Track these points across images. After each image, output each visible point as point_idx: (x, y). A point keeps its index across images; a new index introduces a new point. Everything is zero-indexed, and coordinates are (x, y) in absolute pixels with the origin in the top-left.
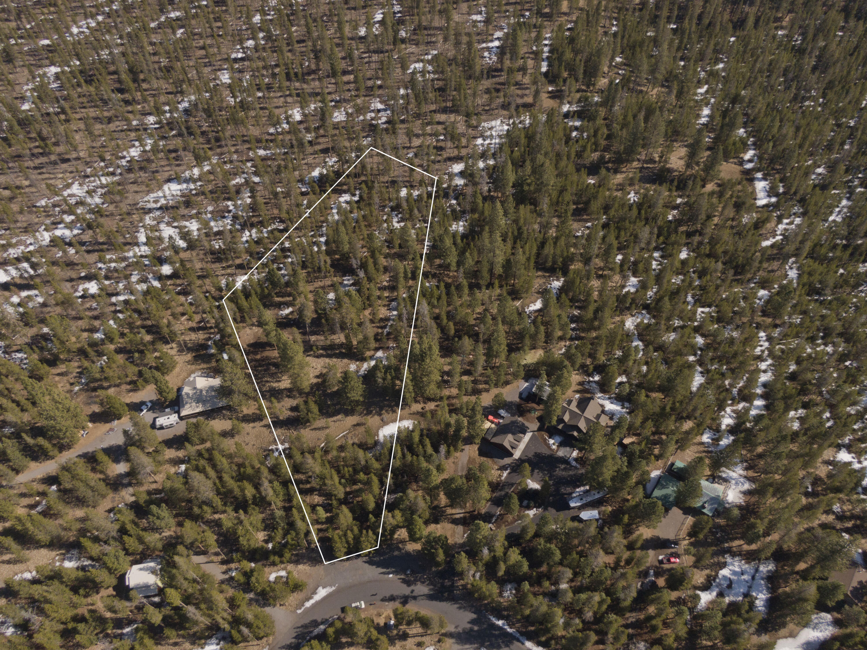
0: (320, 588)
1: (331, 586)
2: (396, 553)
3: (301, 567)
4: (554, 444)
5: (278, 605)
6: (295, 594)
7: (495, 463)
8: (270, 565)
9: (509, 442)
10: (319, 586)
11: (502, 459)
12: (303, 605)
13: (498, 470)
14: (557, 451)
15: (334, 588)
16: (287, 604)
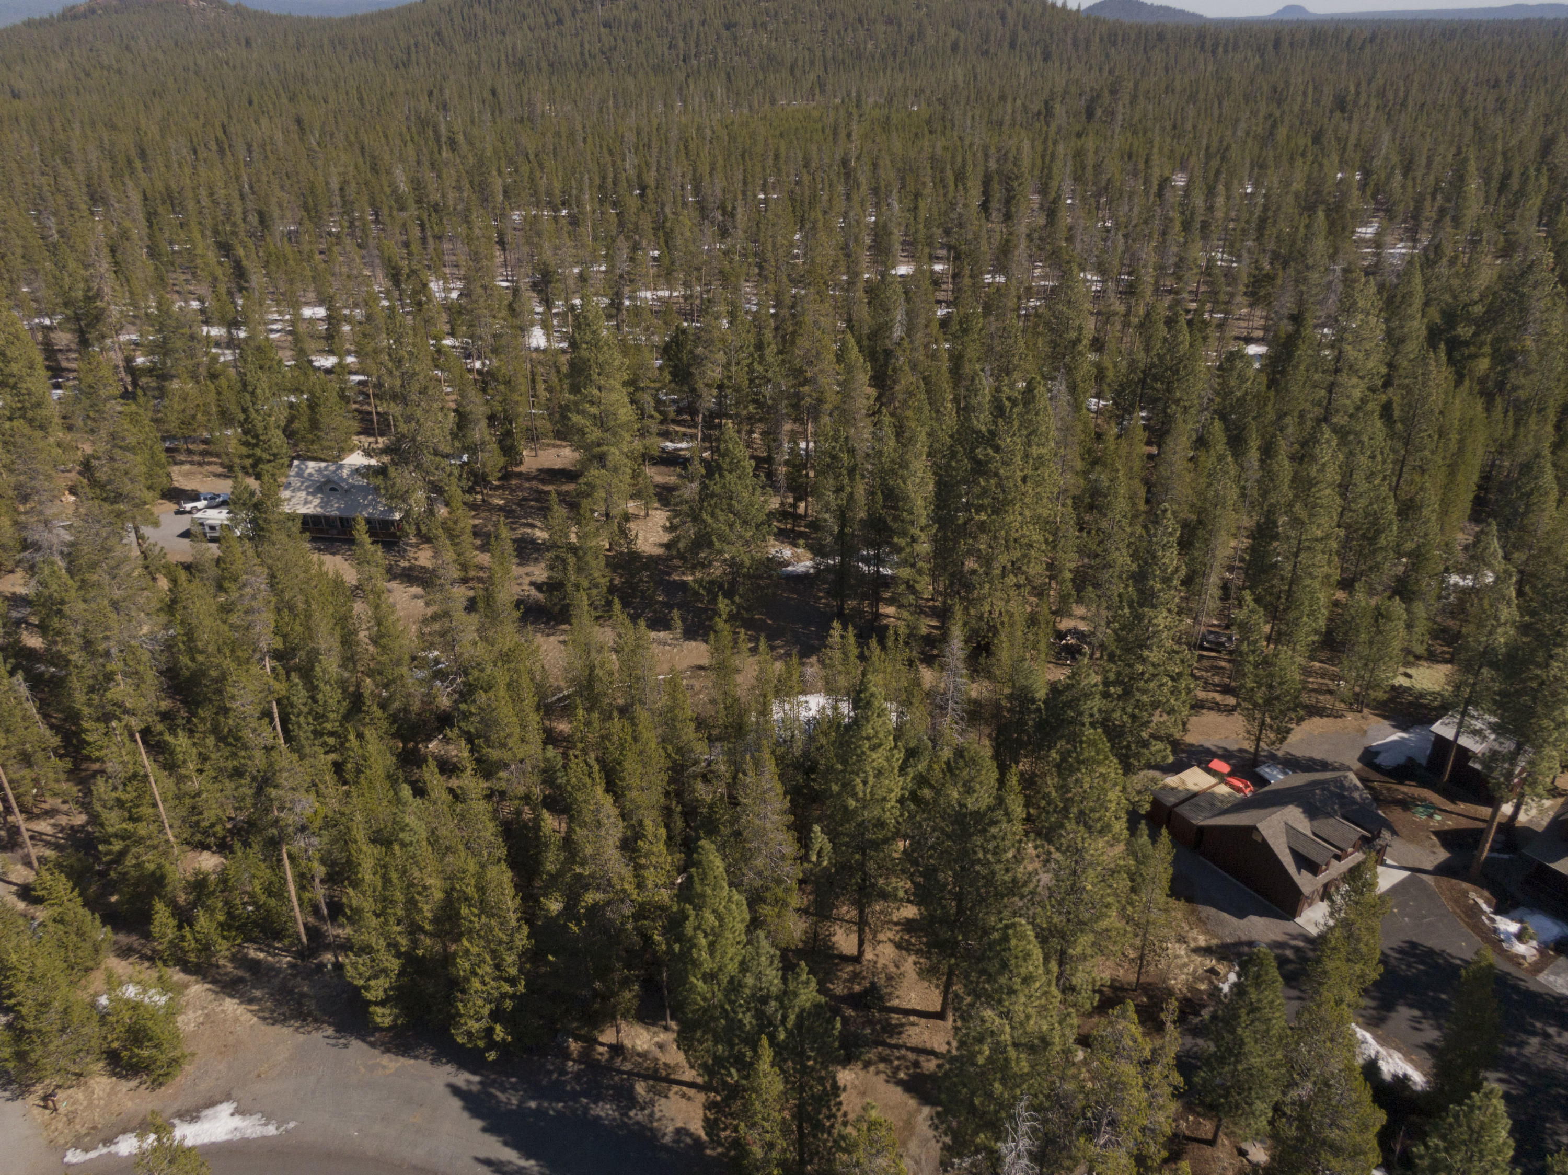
0: (226, 1109)
1: (268, 1118)
2: (605, 1110)
3: (231, 1006)
4: (1520, 937)
5: (33, 1099)
6: (125, 1086)
7: (1202, 923)
8: (143, 957)
9: (1291, 830)
10: (227, 1098)
11: (1241, 914)
12: (109, 1141)
13: (1207, 951)
14: (1537, 968)
15: (271, 1130)
16: (63, 1107)
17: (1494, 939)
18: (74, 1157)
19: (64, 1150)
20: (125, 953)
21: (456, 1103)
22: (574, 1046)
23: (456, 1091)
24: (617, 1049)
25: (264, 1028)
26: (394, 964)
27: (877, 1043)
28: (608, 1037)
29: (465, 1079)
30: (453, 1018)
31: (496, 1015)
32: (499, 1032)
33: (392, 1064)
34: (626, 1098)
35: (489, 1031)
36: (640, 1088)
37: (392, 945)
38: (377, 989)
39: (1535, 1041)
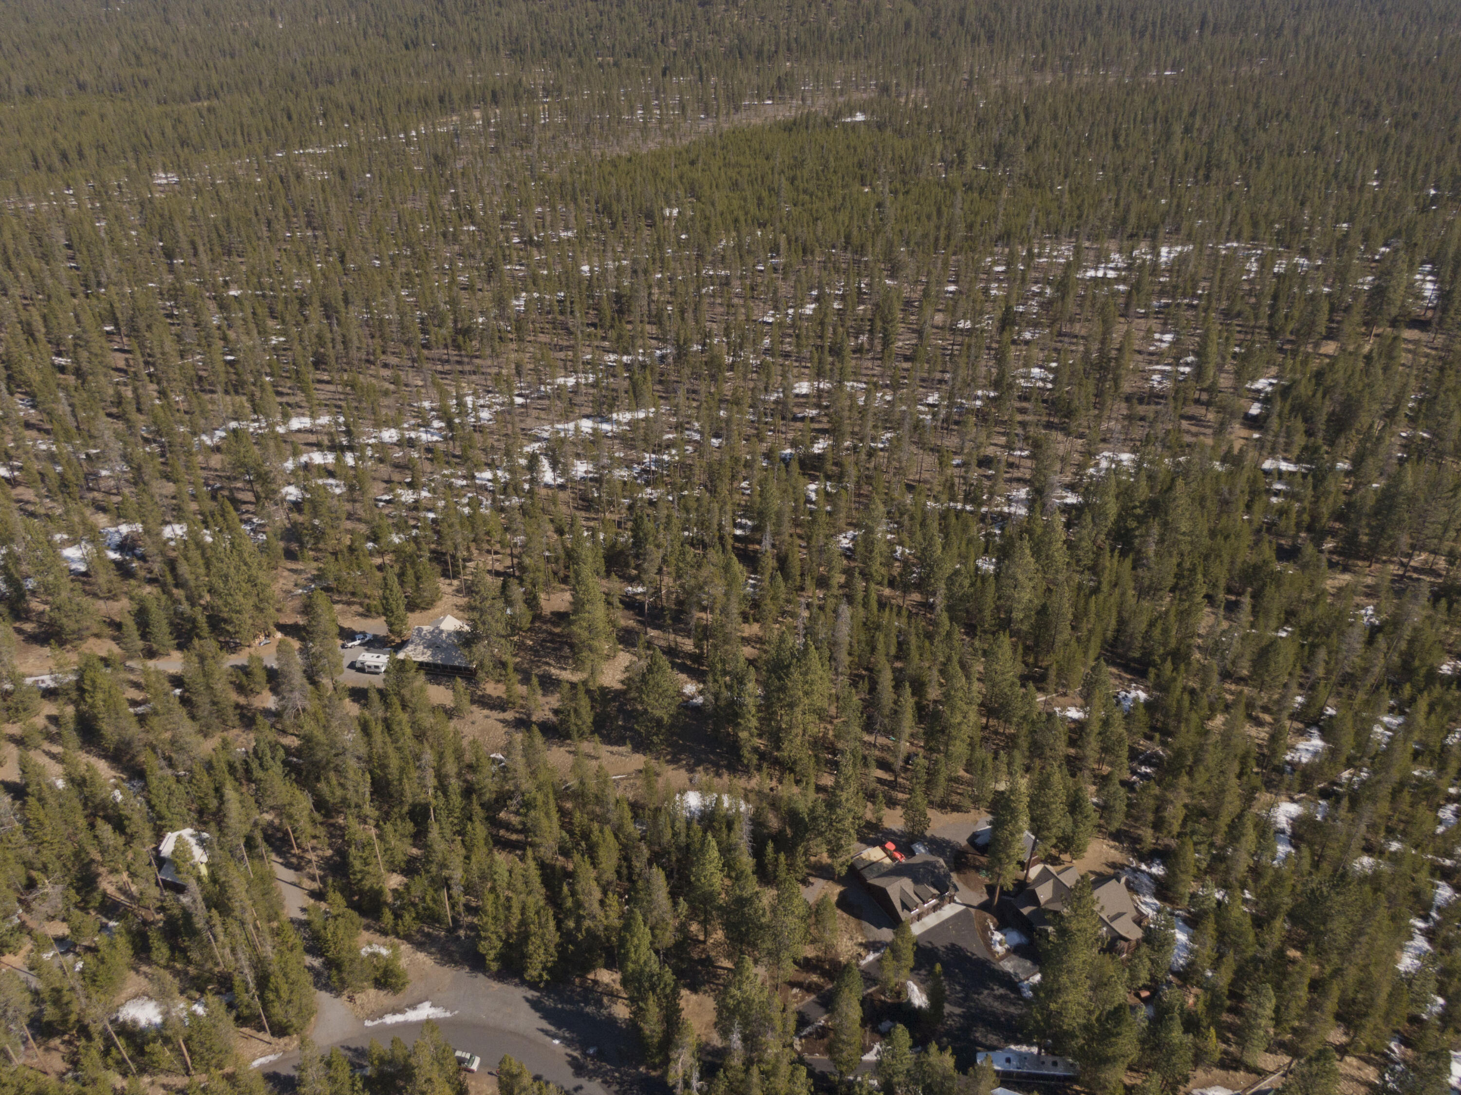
0: (427, 1004)
1: (446, 1009)
2: (590, 1009)
3: (421, 956)
4: (1001, 943)
5: (345, 998)
6: (382, 993)
7: (861, 930)
8: (376, 931)
9: (903, 891)
10: (427, 1000)
11: (879, 926)
12: (381, 1017)
13: (861, 944)
14: (1002, 958)
15: (448, 1014)
16: (358, 1002)
17: (988, 944)
18: (368, 1023)
19: (362, 1021)
20: (367, 928)
21: (526, 1006)
22: (577, 981)
23: (527, 1000)
24: (595, 982)
25: (437, 967)
26: (499, 945)
27: (710, 982)
28: (591, 976)
29: (531, 994)
30: (525, 969)
31: (543, 969)
32: (545, 977)
33: (496, 986)
34: (599, 1004)
35: (541, 976)
36: (605, 1000)
37: (499, 937)
38: (492, 954)
39: (986, 992)
